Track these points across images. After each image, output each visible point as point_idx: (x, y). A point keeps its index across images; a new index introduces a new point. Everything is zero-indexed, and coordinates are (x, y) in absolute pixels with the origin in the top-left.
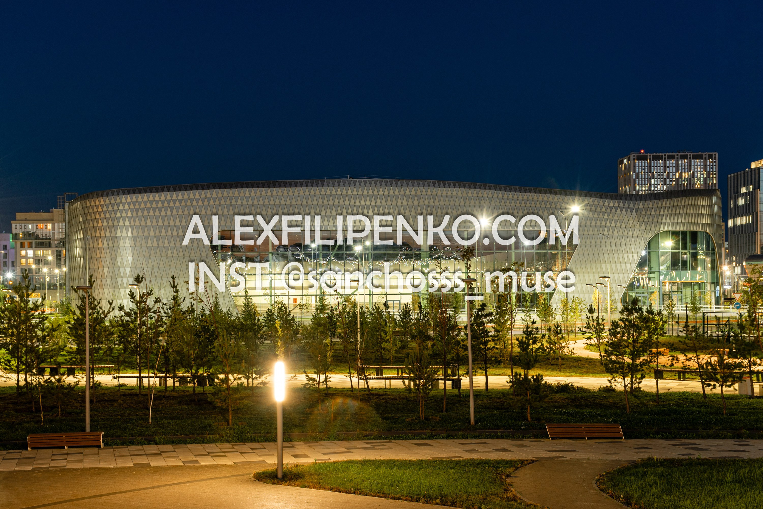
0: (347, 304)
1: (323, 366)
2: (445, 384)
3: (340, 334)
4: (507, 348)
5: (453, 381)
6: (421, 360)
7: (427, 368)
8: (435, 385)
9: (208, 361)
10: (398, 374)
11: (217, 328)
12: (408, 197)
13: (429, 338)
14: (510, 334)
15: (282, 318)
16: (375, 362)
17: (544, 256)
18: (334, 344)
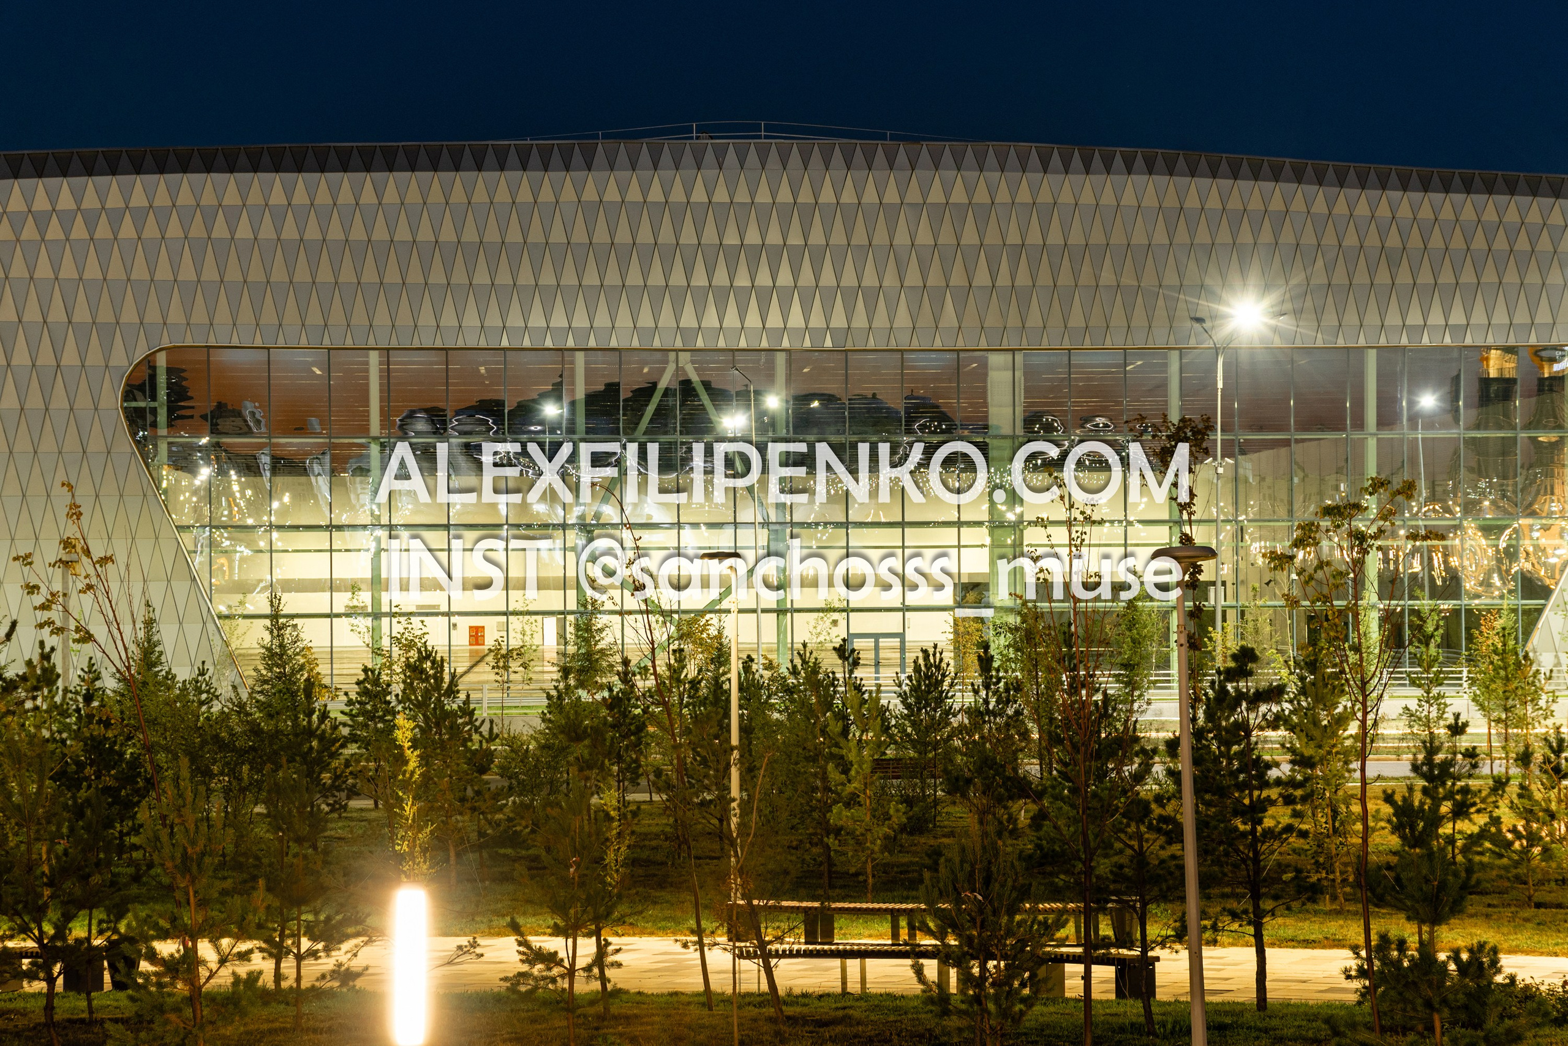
0: (688, 647)
1: (589, 901)
2: (1087, 977)
3: (658, 773)
4: (1344, 834)
5: (1122, 965)
6: (988, 881)
7: (1012, 911)
8: (1045, 980)
9: (113, 884)
10: (895, 935)
11: (149, 748)
12: (938, 214)
13: (1021, 788)
14: (1358, 775)
15: (421, 705)
16: (801, 886)
17: (1504, 454)
18: (635, 814)
